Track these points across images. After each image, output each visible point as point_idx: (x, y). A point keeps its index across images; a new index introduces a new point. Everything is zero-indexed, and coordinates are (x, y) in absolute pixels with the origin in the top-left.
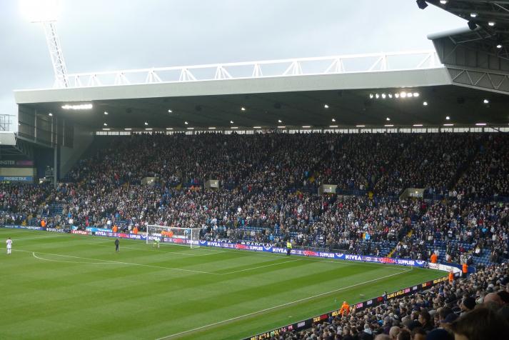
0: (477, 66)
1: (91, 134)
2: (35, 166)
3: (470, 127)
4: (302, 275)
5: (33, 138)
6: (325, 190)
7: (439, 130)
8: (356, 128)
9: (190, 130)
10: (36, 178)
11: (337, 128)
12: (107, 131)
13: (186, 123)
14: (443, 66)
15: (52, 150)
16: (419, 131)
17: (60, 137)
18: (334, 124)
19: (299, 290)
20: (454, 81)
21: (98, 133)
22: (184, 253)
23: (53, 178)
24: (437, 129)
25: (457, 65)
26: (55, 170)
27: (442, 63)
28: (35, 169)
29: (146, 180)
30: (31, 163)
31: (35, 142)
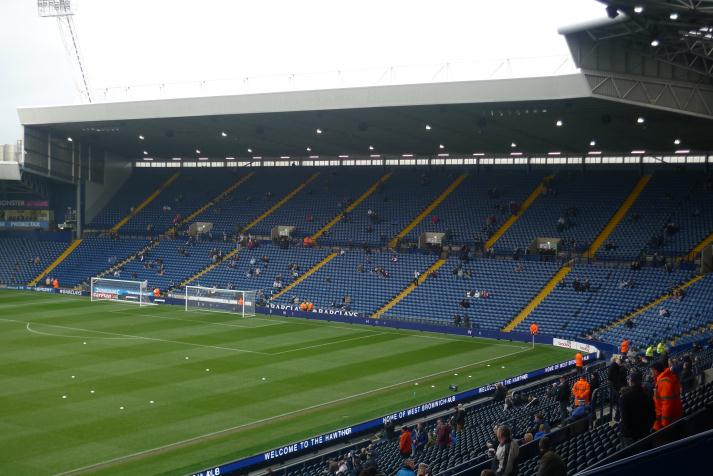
0: (627, 72)
1: (129, 165)
2: (51, 207)
3: (624, 156)
4: (380, 356)
5: (46, 171)
6: (429, 240)
7: (584, 160)
8: (473, 157)
9: (257, 160)
10: (54, 224)
11: (448, 158)
12: (150, 162)
13: (250, 151)
14: (579, 71)
15: (74, 187)
16: (557, 161)
17: (85, 169)
18: (442, 151)
19: (370, 378)
20: (594, 92)
21: (138, 165)
22: (232, 325)
23: (75, 223)
24: (581, 159)
25: (598, 69)
26: (78, 212)
27: (578, 66)
28: (53, 212)
29: (196, 226)
30: (45, 204)
31: (49, 175)
